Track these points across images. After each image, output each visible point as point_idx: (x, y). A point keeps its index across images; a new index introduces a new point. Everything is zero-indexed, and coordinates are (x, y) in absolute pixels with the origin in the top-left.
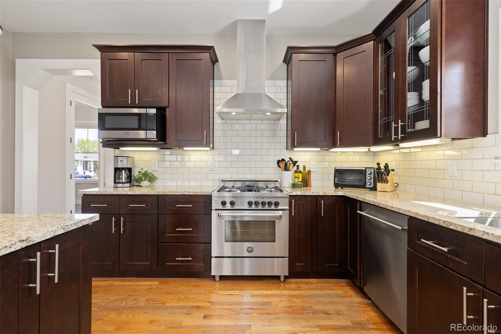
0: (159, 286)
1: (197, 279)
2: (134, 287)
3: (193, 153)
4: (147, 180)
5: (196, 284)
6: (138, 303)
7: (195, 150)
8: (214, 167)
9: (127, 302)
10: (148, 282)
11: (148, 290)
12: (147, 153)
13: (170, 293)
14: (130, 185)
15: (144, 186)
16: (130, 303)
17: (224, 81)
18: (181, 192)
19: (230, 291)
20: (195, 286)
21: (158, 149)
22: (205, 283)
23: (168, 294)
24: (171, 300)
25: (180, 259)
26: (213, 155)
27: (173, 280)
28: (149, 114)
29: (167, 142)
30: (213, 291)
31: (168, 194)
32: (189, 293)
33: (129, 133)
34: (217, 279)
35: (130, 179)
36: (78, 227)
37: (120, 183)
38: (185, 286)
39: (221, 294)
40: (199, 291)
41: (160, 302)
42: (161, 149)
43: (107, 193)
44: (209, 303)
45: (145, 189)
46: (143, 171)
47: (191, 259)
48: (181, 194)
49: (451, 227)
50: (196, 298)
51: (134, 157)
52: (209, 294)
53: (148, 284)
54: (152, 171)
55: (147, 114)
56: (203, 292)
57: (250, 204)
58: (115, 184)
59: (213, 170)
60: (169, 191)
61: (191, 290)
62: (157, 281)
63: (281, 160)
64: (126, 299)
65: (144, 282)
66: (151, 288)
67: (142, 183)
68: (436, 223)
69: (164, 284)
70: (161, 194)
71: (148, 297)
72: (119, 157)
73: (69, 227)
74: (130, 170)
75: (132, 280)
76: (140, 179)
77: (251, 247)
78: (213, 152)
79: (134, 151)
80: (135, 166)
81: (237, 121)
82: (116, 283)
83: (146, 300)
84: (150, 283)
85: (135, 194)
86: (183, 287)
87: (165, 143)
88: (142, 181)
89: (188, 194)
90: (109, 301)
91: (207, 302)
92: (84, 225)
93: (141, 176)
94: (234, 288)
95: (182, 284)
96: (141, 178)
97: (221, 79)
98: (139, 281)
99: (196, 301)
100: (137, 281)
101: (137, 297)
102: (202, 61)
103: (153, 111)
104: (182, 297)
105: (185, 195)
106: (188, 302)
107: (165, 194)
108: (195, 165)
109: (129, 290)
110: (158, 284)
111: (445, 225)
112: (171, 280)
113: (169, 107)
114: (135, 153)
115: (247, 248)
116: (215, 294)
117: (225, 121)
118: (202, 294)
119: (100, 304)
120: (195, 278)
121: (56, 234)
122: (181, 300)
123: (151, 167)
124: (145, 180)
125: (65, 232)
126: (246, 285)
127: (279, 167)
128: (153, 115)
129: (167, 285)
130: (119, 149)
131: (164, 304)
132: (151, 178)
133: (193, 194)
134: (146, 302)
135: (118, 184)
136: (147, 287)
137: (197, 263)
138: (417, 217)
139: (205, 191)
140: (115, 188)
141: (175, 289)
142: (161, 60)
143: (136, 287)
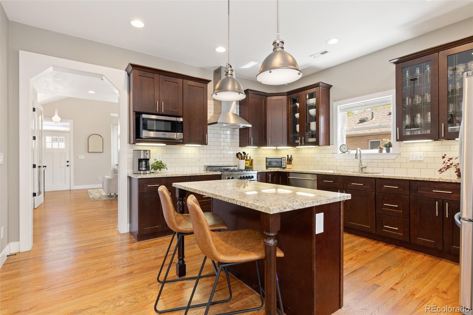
12: (154, 148)
31: (198, 175)
35: (147, 168)
43: (159, 177)
49: (334, 174)
58: (139, 171)
59: (200, 160)
68: (329, 174)
78: (200, 148)
102: (203, 88)
111: (332, 174)
113: (183, 116)
123: (157, 158)
127: (238, 157)
128: (181, 122)
138: (322, 174)
142: (178, 83)
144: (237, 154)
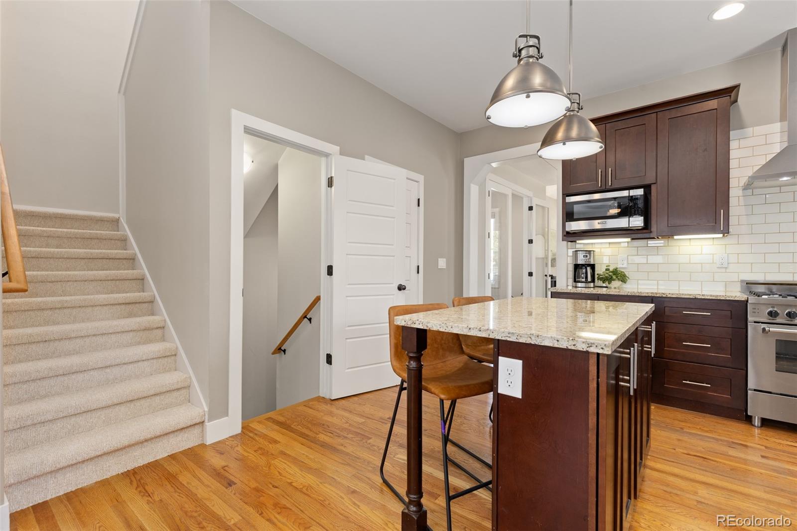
3: (687, 243)
4: (618, 279)
7: (690, 239)
8: (728, 263)
12: (611, 246)
14: (594, 285)
15: (613, 287)
18: (690, 295)
23: (680, 421)
26: (726, 245)
28: (632, 196)
29: (652, 229)
33: (606, 222)
34: (757, 423)
37: (581, 282)
41: (675, 426)
42: (633, 239)
46: (611, 269)
47: (709, 386)
48: (691, 297)
58: (575, 283)
59: (726, 268)
70: (657, 295)
72: (578, 252)
74: (592, 267)
76: (610, 278)
78: (729, 240)
79: (594, 244)
81: (779, 188)
87: (649, 231)
89: (703, 298)
93: (609, 274)
102: (715, 110)
103: (639, 192)
105: (699, 299)
107: (664, 296)
108: (690, 261)
113: (656, 183)
114: (596, 246)
123: (617, 263)
124: (615, 280)
128: (639, 197)
130: (575, 242)
131: (682, 428)
137: (720, 394)
140: (575, 287)
142: (645, 124)
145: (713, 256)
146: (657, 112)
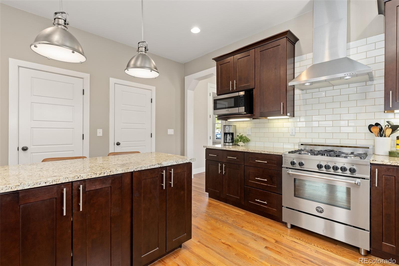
0: (244, 215)
1: (272, 220)
2: (229, 210)
3: (277, 121)
4: (242, 141)
5: (270, 223)
6: (228, 220)
7: (278, 119)
8: (295, 133)
9: (222, 217)
10: (238, 211)
11: (237, 216)
12: (244, 122)
13: (249, 222)
14: (232, 144)
15: (241, 145)
16: (224, 218)
17: (304, 56)
18: (259, 151)
19: (296, 240)
20: (269, 225)
21: (250, 119)
22: (278, 226)
23: (248, 222)
24: (248, 227)
25: (258, 200)
26: (294, 122)
27: (255, 215)
28: (240, 96)
29: (254, 114)
30: (281, 234)
32: (262, 227)
33: (229, 110)
34: (289, 226)
35: (233, 140)
36: (183, 163)
37: (227, 142)
38: (261, 222)
39: (287, 238)
40: (270, 229)
41: (241, 225)
42: (253, 119)
43: (216, 148)
44: (274, 240)
45: (241, 147)
46: (240, 135)
47: (266, 203)
48: (259, 152)
50: (266, 233)
51: (236, 126)
52: (277, 234)
53: (238, 212)
54: (247, 135)
55: (239, 96)
56: (273, 231)
57: (320, 166)
59: (294, 135)
60: (251, 150)
61: (264, 226)
62: (244, 212)
63: (374, 125)
64: (222, 215)
65: (236, 210)
66: (239, 215)
67: (239, 143)
69: (248, 215)
70: (246, 151)
71: (235, 219)
72: (226, 126)
73: (179, 162)
74: (232, 134)
75: (230, 206)
77: (321, 208)
78: (295, 119)
79: (236, 121)
80: (237, 132)
81: (318, 89)
82: (221, 205)
83: (233, 221)
84: (239, 211)
85: (231, 150)
86: (260, 222)
87: (252, 115)
88: (239, 142)
89: (264, 153)
90: (214, 213)
91: (273, 239)
92: (187, 162)
93: (238, 138)
94: (301, 239)
95: (260, 220)
96: (238, 140)
97: (301, 54)
98: (234, 208)
99: (264, 235)
100: (232, 207)
101: (228, 217)
102: (280, 46)
103: (242, 93)
104: (256, 228)
105: (262, 153)
106: (258, 233)
107: (248, 151)
108: (278, 131)
109: (226, 212)
110: (244, 214)
112: (253, 214)
113: (255, 88)
114: (237, 123)
115: (316, 207)
116: (282, 236)
117: (305, 91)
118: (271, 232)
119: (210, 213)
120: (271, 219)
121: (173, 164)
122: (254, 230)
123: (246, 132)
124: (240, 141)
125: (177, 164)
126: (315, 241)
127: (372, 132)
128: (243, 96)
129: (249, 217)
130: (227, 120)
131: (242, 227)
132: (245, 140)
133: (267, 153)
134: (232, 222)
135: (226, 143)
136: (236, 214)
137: (272, 208)
139: (277, 152)
140: (225, 146)
141: (253, 221)
142: (250, 55)
143: (230, 211)
144: (370, 127)
145: (288, 128)
146: (255, 48)
